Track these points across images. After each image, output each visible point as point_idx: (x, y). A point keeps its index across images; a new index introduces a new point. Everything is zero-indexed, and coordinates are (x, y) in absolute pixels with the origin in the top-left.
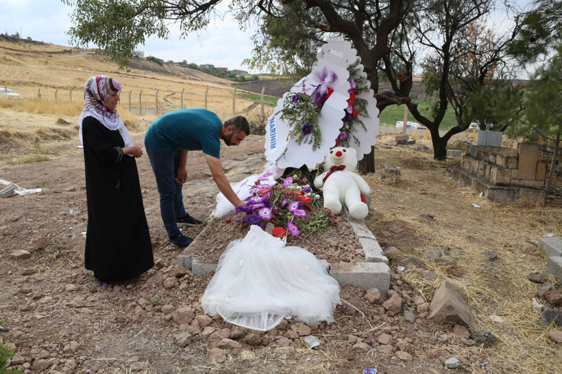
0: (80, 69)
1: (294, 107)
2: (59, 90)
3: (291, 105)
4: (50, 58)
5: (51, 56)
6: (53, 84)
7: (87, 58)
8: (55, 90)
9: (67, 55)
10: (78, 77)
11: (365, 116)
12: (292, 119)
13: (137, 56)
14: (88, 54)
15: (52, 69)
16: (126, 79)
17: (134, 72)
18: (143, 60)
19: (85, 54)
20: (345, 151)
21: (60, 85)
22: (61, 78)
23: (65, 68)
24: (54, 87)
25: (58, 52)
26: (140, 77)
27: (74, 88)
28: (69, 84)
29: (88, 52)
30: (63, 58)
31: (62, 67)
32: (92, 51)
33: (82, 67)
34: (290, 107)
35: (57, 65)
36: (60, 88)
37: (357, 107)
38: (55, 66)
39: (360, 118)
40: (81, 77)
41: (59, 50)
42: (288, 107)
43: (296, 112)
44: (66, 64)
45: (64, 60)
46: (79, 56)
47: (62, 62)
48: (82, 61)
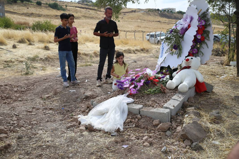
0: (139, 21)
1: (171, 36)
2: (128, 32)
3: (169, 35)
4: (124, 15)
5: (125, 14)
6: (125, 29)
7: (143, 14)
8: (125, 33)
9: (133, 13)
10: (138, 25)
11: (208, 40)
12: (169, 42)
13: (171, 11)
14: (144, 12)
15: (124, 21)
16: (164, 25)
17: (169, 21)
18: (175, 13)
19: (142, 12)
20: (192, 58)
21: (128, 30)
22: (129, 26)
23: (132, 20)
24: (125, 31)
25: (129, 12)
26: (172, 23)
27: (135, 31)
28: (133, 29)
29: (144, 11)
30: (131, 15)
31: (130, 20)
32: (147, 10)
33: (140, 19)
34: (169, 36)
35: (127, 19)
36: (128, 31)
37: (205, 35)
38: (127, 20)
39: (206, 41)
40: (139, 25)
41: (130, 11)
42: (168, 36)
43: (172, 38)
44: (132, 18)
45: (131, 16)
46: (139, 14)
47: (130, 17)
48: (141, 16)
